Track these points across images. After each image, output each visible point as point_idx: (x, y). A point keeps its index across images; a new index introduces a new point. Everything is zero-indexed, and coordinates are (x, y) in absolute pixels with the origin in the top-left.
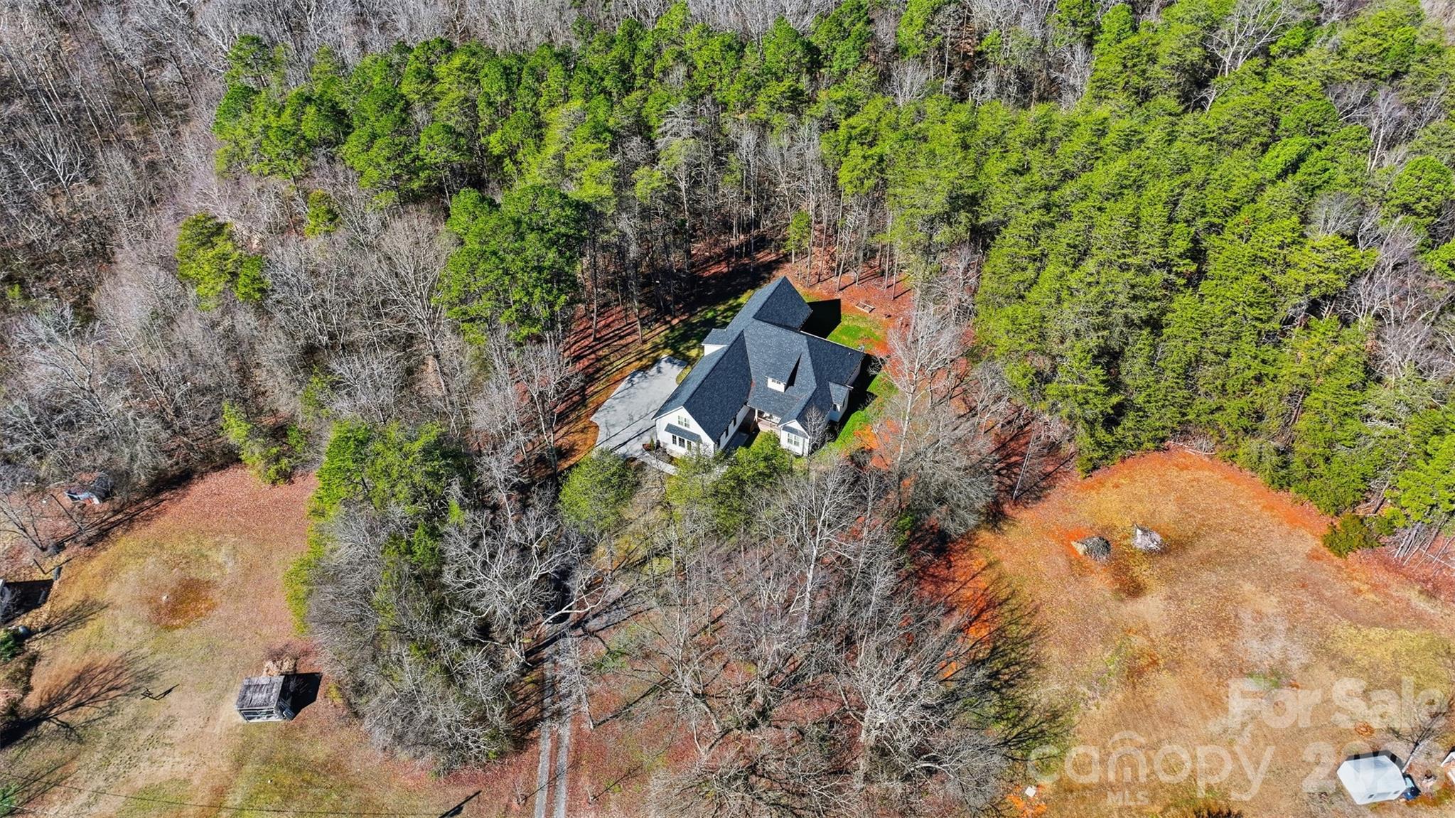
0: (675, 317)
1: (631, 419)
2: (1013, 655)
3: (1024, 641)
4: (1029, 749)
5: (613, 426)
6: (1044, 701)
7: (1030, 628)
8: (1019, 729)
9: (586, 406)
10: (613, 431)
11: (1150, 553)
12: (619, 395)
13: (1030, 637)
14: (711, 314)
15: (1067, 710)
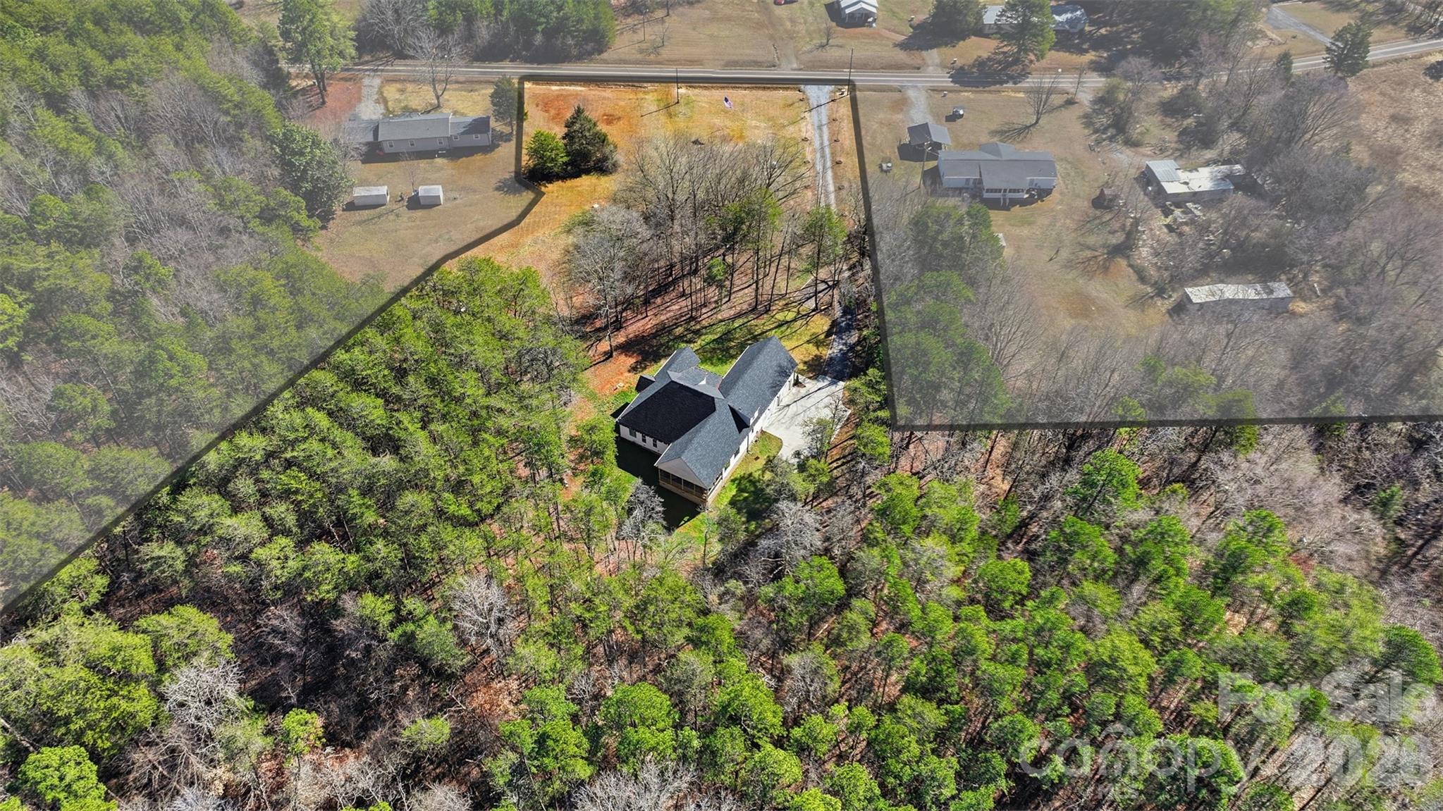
10: (829, 399)
14: (752, 527)
15: (561, 233)
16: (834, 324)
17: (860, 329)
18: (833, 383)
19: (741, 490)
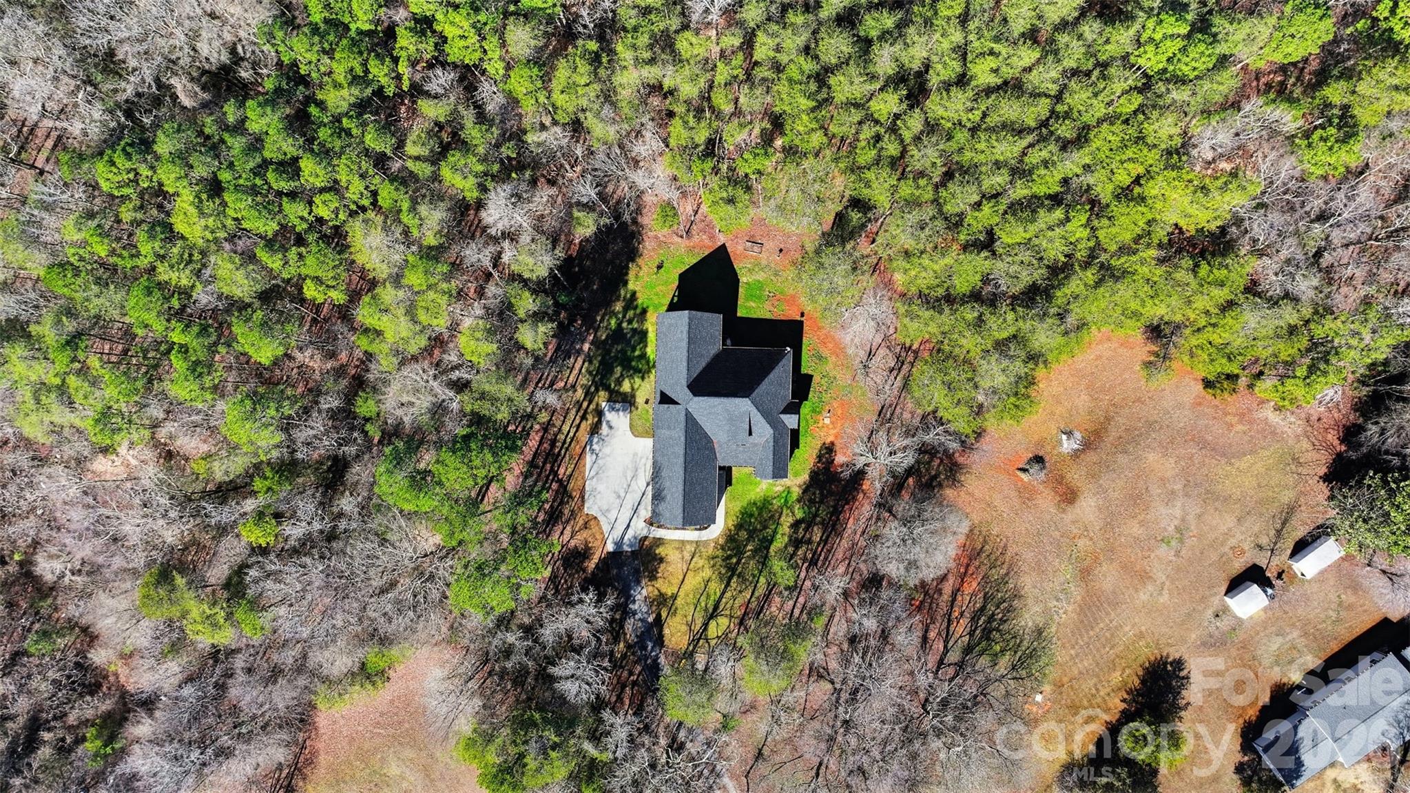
0: (583, 342)
1: (619, 497)
2: (999, 595)
3: (1004, 580)
4: (1029, 667)
5: (608, 510)
6: (1030, 624)
7: (1005, 566)
8: (1019, 653)
9: (571, 497)
10: (612, 516)
11: (1076, 454)
12: (593, 473)
13: (1007, 574)
14: (613, 322)
15: (1047, 625)
16: (660, 641)
17: (629, 647)
18: (618, 544)
19: (643, 356)
